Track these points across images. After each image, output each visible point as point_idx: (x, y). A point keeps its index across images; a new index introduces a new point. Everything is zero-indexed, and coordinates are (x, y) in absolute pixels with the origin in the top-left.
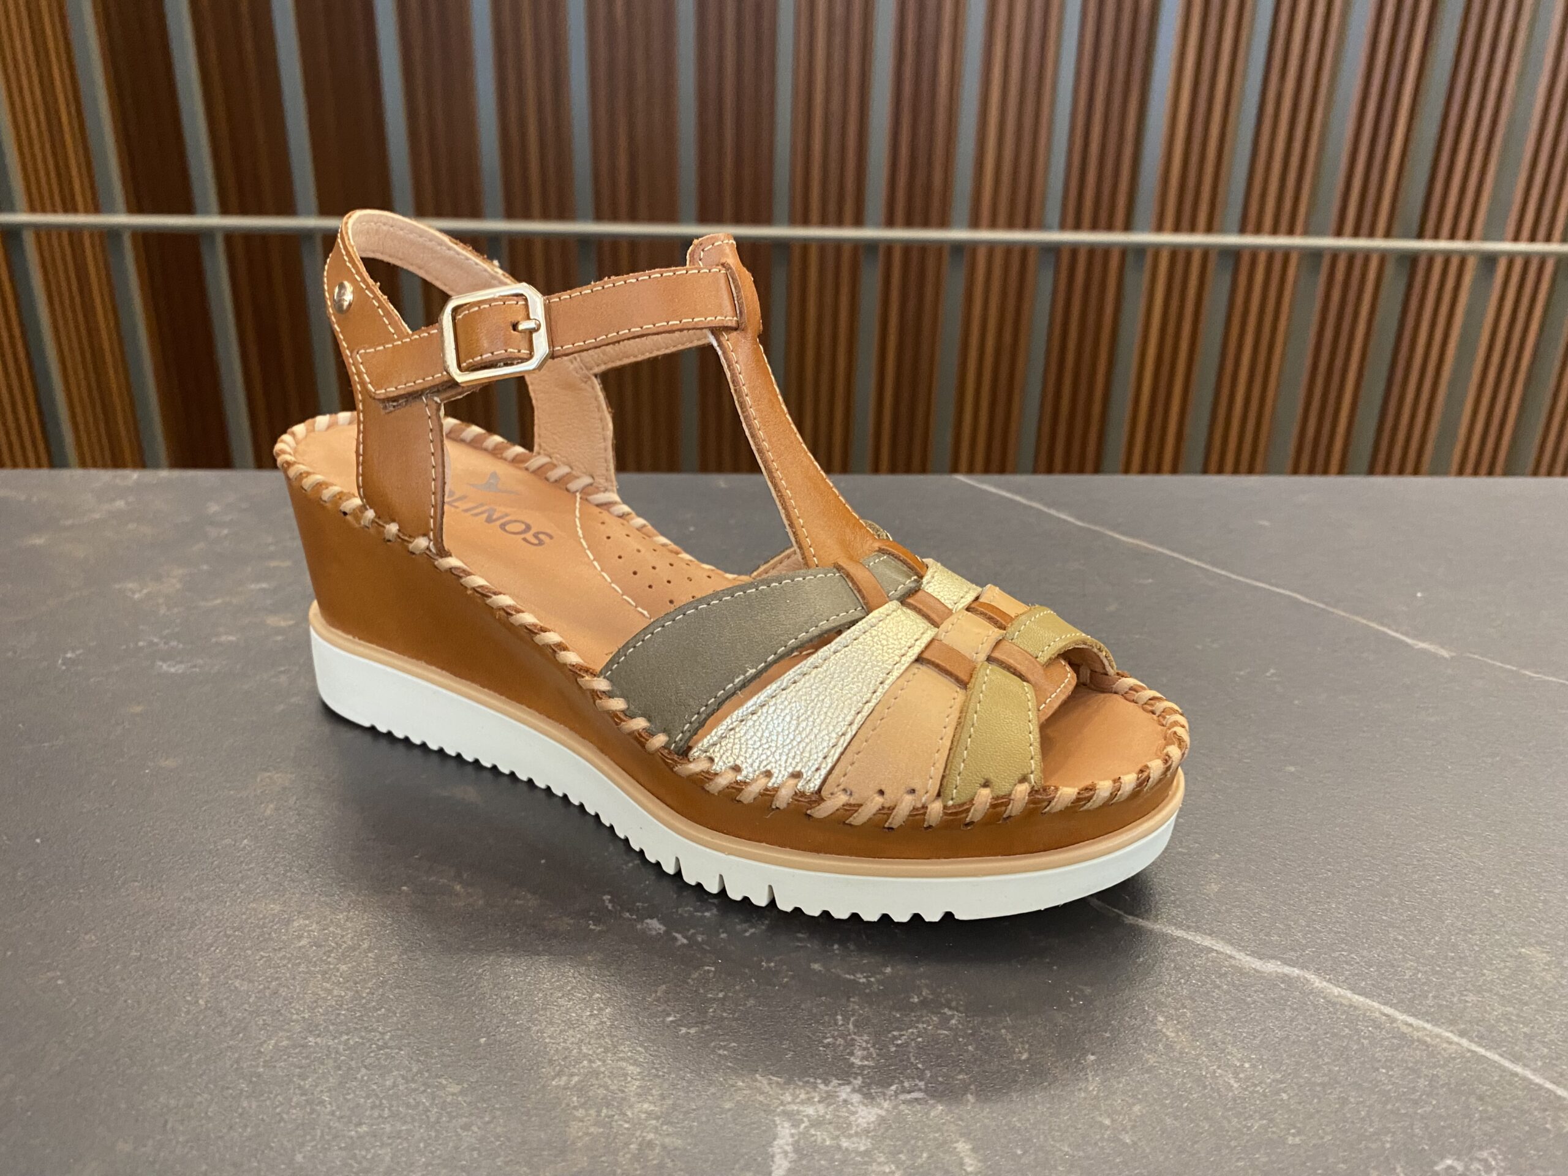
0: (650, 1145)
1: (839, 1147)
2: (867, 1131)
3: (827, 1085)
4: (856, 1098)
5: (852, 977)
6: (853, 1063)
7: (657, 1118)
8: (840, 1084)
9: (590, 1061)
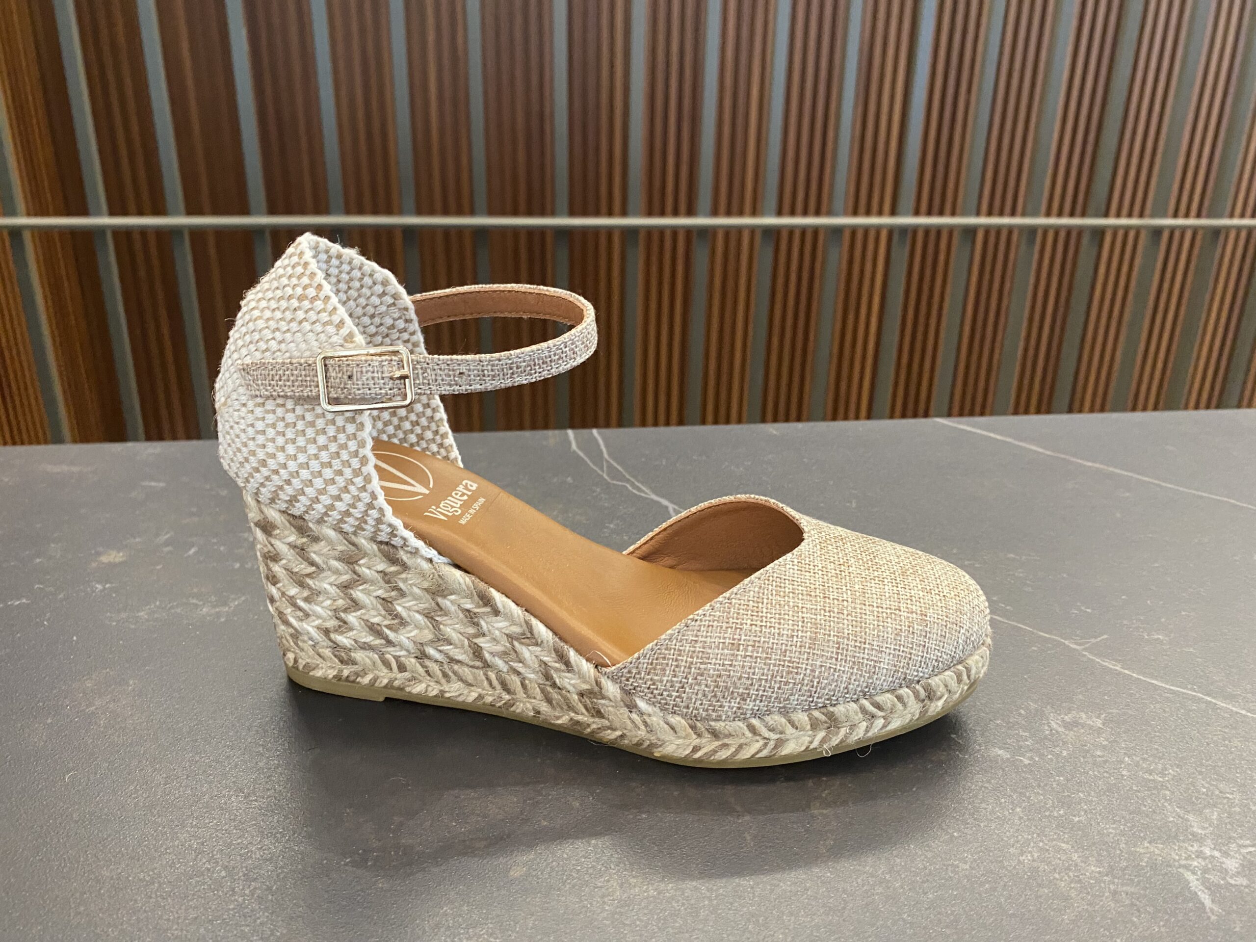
0: (1114, 891)
1: (1232, 885)
2: (1238, 873)
3: (1192, 846)
4: (1217, 854)
5: (1151, 777)
6: (1198, 833)
7: (1107, 875)
8: (1201, 847)
9: (1035, 843)
